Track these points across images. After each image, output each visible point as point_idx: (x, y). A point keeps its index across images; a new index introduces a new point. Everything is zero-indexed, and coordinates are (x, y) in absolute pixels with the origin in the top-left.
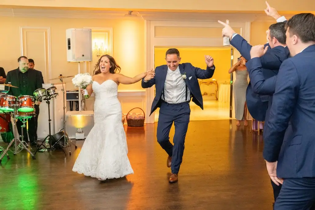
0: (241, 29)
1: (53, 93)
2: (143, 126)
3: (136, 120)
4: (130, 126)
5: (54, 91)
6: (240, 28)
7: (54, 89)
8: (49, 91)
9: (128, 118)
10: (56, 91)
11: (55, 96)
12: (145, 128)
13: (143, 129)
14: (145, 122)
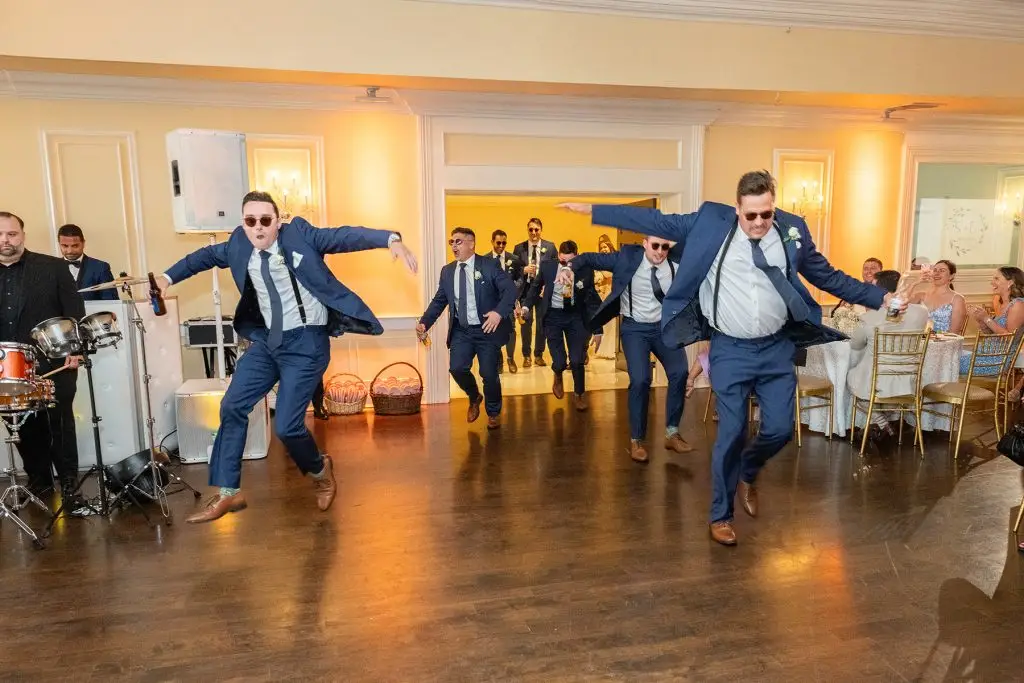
0: (680, 144)
1: (102, 332)
2: (418, 412)
3: (397, 398)
4: (381, 414)
5: (107, 326)
6: (677, 141)
7: (107, 319)
8: (86, 327)
9: (376, 391)
10: (117, 327)
11: (113, 343)
12: (425, 417)
13: (420, 420)
14: (424, 401)
